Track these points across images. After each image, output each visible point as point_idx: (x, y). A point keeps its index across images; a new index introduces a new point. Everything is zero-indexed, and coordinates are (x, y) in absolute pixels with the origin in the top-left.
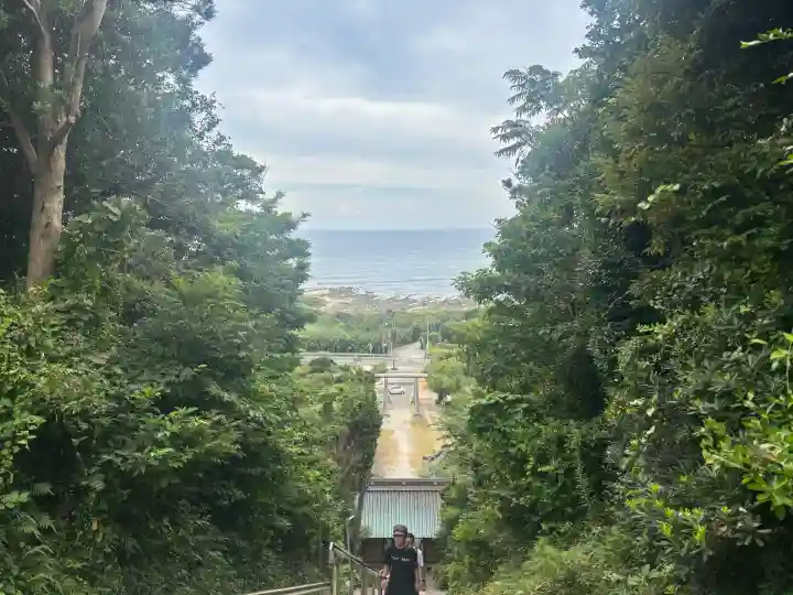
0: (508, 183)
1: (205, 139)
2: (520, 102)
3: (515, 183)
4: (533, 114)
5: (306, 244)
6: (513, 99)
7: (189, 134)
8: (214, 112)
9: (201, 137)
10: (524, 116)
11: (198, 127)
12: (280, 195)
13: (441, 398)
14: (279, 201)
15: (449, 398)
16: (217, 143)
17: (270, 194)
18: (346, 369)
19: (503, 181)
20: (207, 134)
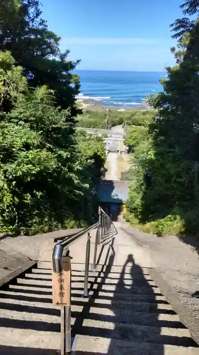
0: (173, 50)
1: (35, 22)
2: (186, 7)
6: (183, 6)
7: (27, 19)
8: (39, 8)
9: (33, 20)
11: (31, 15)
12: (68, 52)
13: (130, 149)
14: (68, 55)
16: (41, 24)
17: (63, 51)
18: (91, 135)
19: (171, 48)
20: (36, 19)
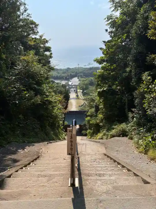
0: (107, 30)
1: (24, 15)
2: (113, 8)
3: (109, 30)
4: (117, 11)
5: (50, 48)
6: (111, 8)
7: (18, 13)
8: (26, 6)
9: (22, 14)
10: (113, 13)
11: (22, 11)
13: (83, 91)
15: (85, 91)
16: (28, 16)
18: (58, 84)
19: (105, 30)
20: (24, 13)
